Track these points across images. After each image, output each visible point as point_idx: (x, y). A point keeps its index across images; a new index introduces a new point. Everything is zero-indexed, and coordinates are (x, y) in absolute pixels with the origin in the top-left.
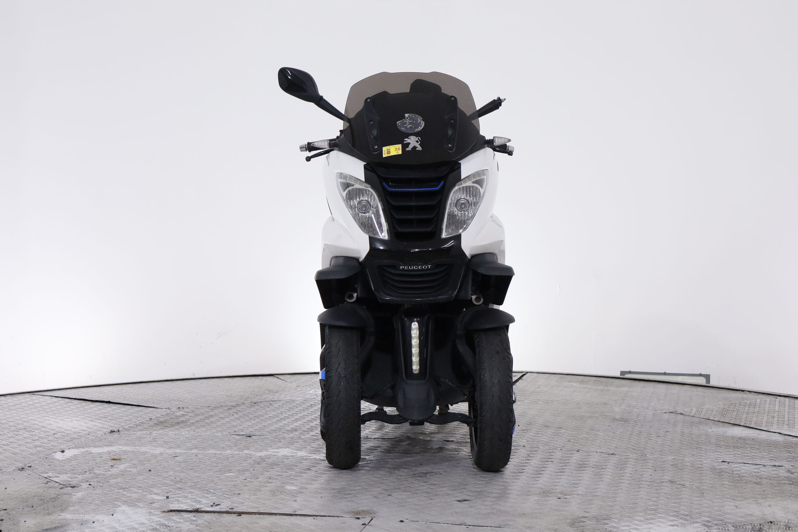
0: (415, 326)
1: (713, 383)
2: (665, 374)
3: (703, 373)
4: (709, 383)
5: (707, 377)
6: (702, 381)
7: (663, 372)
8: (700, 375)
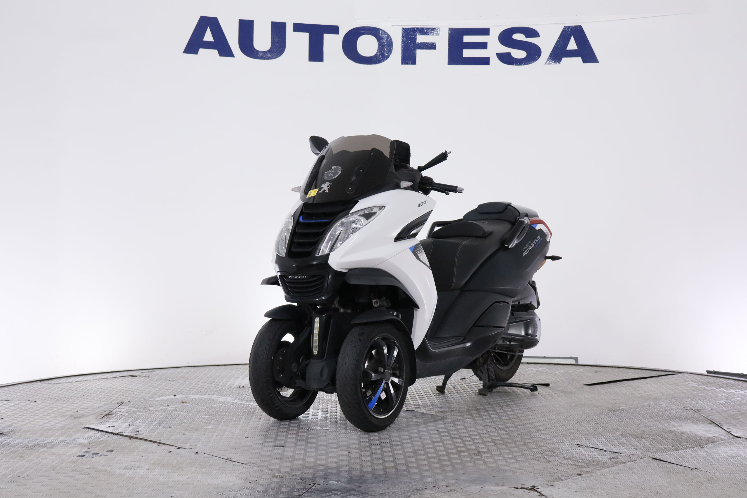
0: (317, 320)
1: (580, 363)
2: (545, 357)
3: (573, 356)
4: (578, 363)
5: (576, 359)
6: (573, 362)
7: (543, 356)
8: (571, 358)
